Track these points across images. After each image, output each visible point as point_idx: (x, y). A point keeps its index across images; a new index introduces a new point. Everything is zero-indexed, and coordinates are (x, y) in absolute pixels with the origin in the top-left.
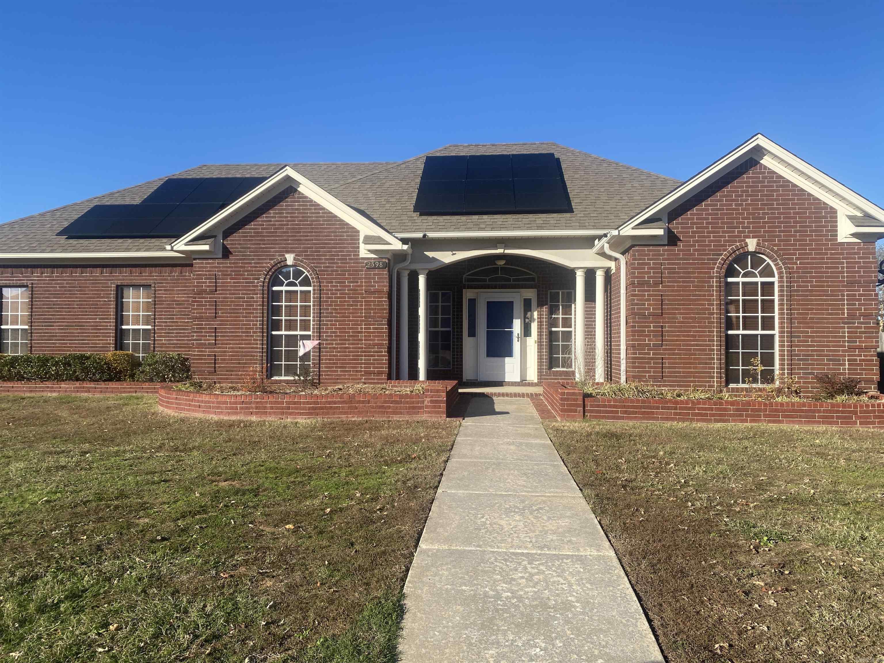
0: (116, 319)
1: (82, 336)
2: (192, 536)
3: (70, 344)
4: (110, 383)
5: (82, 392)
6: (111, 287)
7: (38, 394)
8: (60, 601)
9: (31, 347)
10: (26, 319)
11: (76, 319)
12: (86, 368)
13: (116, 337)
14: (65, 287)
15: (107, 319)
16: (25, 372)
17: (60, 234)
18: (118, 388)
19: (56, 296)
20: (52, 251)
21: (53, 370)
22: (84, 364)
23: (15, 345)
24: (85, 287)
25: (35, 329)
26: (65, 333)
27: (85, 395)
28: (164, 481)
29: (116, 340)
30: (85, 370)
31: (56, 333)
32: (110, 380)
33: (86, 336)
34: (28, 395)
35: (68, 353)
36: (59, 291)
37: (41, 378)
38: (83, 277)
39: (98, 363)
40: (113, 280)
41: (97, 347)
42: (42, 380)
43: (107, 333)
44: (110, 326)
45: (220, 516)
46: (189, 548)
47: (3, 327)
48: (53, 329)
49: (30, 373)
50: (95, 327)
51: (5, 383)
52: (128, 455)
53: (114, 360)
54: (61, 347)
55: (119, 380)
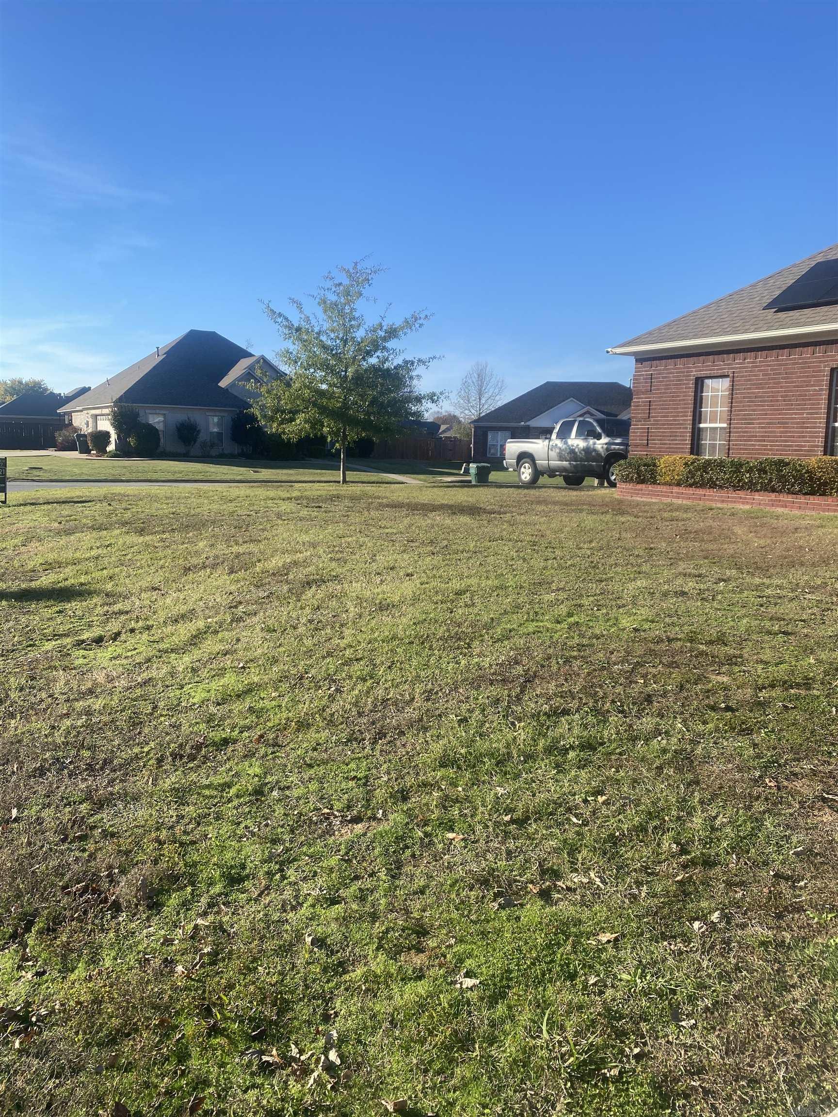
0: (828, 413)
1: (785, 437)
2: (767, 715)
3: (771, 446)
4: (812, 497)
5: (777, 506)
6: (824, 371)
7: (730, 506)
8: (572, 748)
9: (729, 449)
10: (726, 416)
11: (779, 414)
12: (784, 476)
13: (826, 437)
14: (770, 374)
15: (817, 413)
16: (717, 479)
17: (768, 307)
18: (820, 505)
19: (759, 386)
20: (756, 330)
21: (747, 478)
22: (782, 471)
23: (713, 446)
24: (792, 373)
25: (734, 428)
26: (766, 432)
27: (780, 510)
28: (784, 633)
29: (826, 442)
30: (782, 479)
31: (756, 432)
32: (812, 493)
33: (789, 437)
34: (719, 505)
35: (765, 457)
36: (762, 379)
37: (734, 486)
38: (791, 359)
39: (799, 471)
40: (827, 361)
41: (802, 451)
42: (736, 488)
43: (816, 432)
44: (820, 423)
45: (822, 698)
46: (752, 730)
47: (702, 425)
48: (754, 428)
49: (723, 479)
50: (802, 425)
51: (698, 490)
52: (769, 592)
53: (819, 467)
54: (761, 449)
55: (824, 494)
